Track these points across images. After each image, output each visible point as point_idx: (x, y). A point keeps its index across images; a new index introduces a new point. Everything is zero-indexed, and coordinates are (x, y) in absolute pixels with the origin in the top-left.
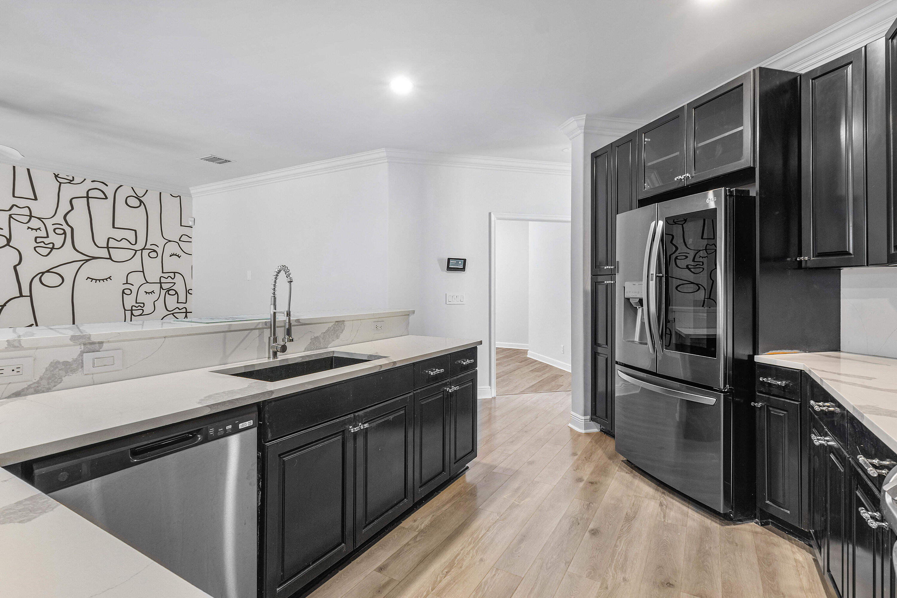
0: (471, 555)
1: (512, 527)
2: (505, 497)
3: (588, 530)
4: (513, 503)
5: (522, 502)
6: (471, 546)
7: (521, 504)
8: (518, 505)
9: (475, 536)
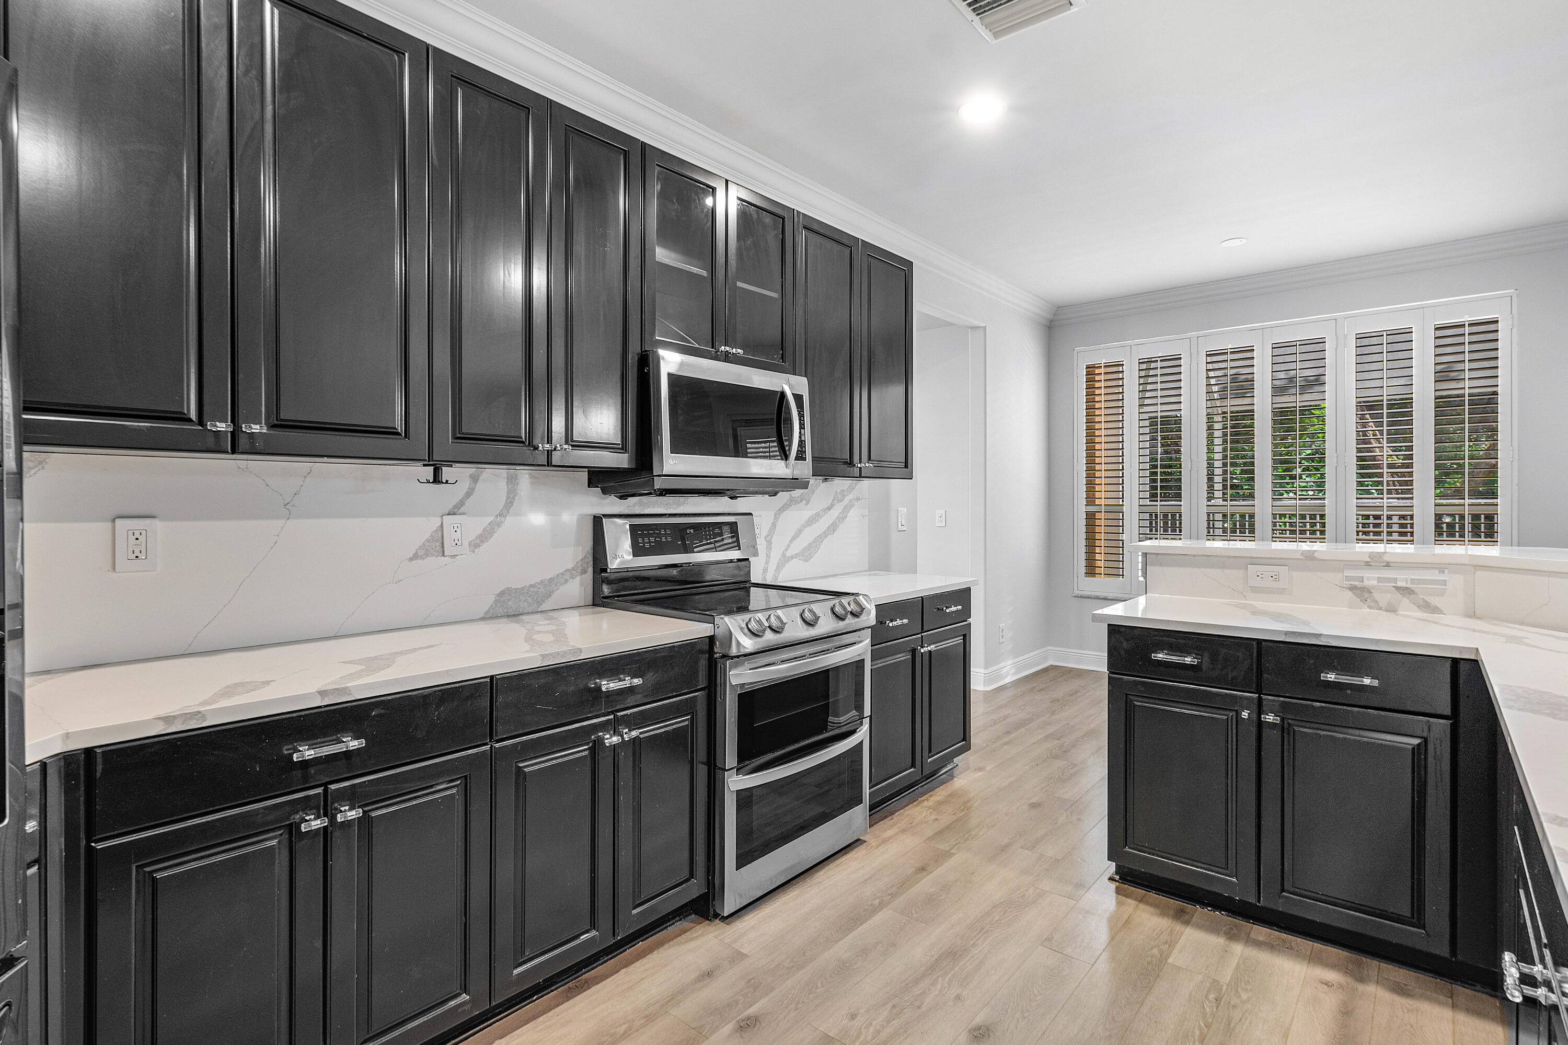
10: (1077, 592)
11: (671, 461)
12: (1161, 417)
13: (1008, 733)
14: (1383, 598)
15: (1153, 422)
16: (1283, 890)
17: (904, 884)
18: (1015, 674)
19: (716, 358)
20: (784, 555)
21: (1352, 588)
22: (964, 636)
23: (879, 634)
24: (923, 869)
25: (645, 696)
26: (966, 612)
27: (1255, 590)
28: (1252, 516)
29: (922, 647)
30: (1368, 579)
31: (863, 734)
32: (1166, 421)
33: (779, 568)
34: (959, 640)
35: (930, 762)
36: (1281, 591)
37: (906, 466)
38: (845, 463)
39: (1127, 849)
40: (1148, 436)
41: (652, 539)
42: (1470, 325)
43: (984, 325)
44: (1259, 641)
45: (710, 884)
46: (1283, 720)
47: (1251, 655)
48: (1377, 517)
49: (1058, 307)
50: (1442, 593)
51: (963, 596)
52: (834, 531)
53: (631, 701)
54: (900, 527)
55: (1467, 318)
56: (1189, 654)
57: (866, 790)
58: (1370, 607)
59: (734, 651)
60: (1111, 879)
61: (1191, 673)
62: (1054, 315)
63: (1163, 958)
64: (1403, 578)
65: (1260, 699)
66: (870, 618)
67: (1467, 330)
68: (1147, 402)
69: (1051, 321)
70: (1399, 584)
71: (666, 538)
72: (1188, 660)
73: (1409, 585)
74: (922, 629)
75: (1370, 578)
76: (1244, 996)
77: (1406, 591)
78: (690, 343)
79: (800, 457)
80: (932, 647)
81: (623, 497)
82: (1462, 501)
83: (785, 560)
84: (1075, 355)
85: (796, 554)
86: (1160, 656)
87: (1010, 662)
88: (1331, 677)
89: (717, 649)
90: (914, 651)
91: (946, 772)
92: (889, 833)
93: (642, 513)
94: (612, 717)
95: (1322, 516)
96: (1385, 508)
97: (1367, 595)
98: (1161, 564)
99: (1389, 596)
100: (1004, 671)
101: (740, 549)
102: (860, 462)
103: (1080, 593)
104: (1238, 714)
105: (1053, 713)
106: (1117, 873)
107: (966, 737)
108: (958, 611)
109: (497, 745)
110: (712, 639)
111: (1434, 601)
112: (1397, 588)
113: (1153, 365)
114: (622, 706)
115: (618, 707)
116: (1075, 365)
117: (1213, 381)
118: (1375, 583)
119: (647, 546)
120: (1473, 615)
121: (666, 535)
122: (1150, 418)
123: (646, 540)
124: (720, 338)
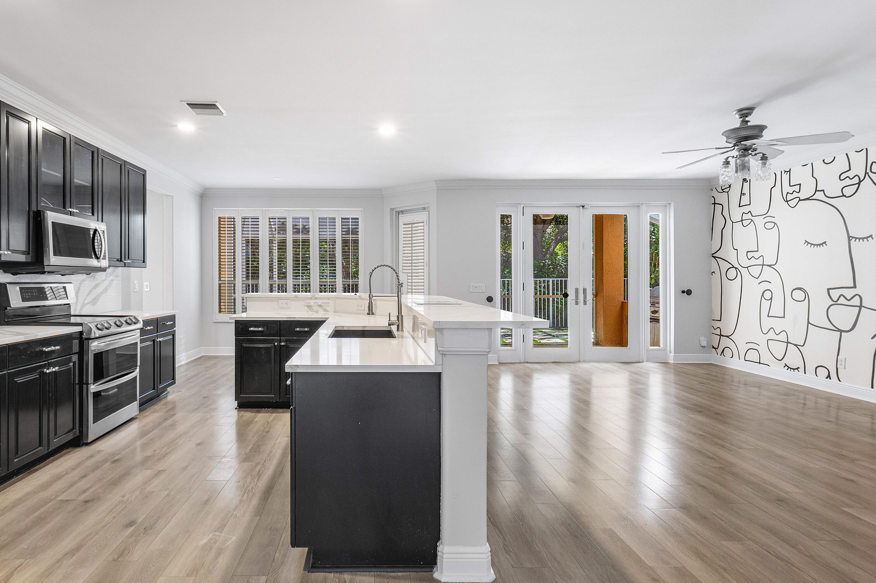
0: (248, 483)
1: (218, 508)
2: (234, 538)
3: (136, 525)
4: (222, 531)
5: (211, 536)
6: (250, 487)
7: (212, 534)
8: (215, 532)
9: (251, 494)
10: (215, 321)
11: (54, 260)
12: (251, 240)
13: (189, 379)
14: (314, 308)
15: (247, 242)
16: (286, 395)
17: (160, 424)
18: (187, 359)
19: (66, 214)
20: (83, 302)
21: (307, 306)
22: (173, 335)
23: (143, 331)
24: (166, 419)
25: (58, 355)
26: (174, 325)
27: (281, 308)
28: (286, 285)
29: (157, 339)
30: (311, 303)
31: (136, 373)
32: (253, 241)
33: (81, 309)
34: (171, 337)
35: (161, 388)
36: (288, 308)
37: (144, 262)
38: (118, 260)
39: (241, 395)
40: (245, 250)
41: (29, 294)
42: (351, 219)
43: (172, 195)
44: (280, 321)
45: (81, 432)
46: (286, 343)
47: (278, 326)
48: (325, 285)
49: (206, 188)
50: (328, 306)
51: (173, 318)
52: (106, 291)
53: (53, 356)
54: (136, 291)
55: (350, 217)
56: (260, 327)
57: (138, 398)
58: (312, 311)
59: (93, 336)
60: (236, 409)
61: (261, 334)
62: (204, 191)
63: (253, 420)
64: (320, 302)
65: (280, 338)
66: (140, 325)
67: (350, 220)
68: (245, 229)
69: (202, 194)
70: (319, 304)
71: (35, 294)
72: (260, 329)
73: (321, 304)
74: (157, 331)
75: (312, 302)
76: (275, 422)
77: (320, 306)
78: (50, 205)
79: (104, 258)
80: (161, 339)
81: (14, 274)
82: (349, 280)
83: (84, 305)
84: (214, 211)
85: (89, 302)
86: (252, 329)
87: (184, 354)
88: (298, 329)
89: (85, 336)
90: (154, 341)
91: (165, 394)
92: (147, 414)
93: (20, 282)
94: (46, 362)
95: (309, 285)
96: (328, 282)
97: (311, 308)
98: (251, 301)
99: (316, 308)
100: (182, 358)
101: (68, 299)
102: (125, 260)
103: (216, 321)
104: (274, 344)
105: (207, 371)
106: (238, 406)
107: (174, 378)
108: (171, 324)
109: (9, 371)
110: (81, 333)
111: (327, 308)
112: (318, 305)
113: (246, 220)
114: (51, 358)
115: (49, 359)
116: (214, 215)
117: (272, 223)
118: (313, 304)
119: (27, 297)
120: (335, 312)
121: (35, 292)
122: (246, 240)
123: (27, 294)
124: (68, 204)
